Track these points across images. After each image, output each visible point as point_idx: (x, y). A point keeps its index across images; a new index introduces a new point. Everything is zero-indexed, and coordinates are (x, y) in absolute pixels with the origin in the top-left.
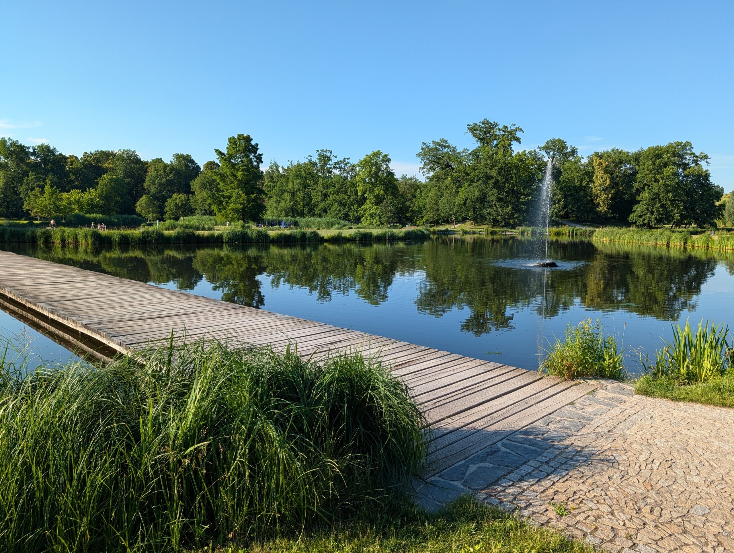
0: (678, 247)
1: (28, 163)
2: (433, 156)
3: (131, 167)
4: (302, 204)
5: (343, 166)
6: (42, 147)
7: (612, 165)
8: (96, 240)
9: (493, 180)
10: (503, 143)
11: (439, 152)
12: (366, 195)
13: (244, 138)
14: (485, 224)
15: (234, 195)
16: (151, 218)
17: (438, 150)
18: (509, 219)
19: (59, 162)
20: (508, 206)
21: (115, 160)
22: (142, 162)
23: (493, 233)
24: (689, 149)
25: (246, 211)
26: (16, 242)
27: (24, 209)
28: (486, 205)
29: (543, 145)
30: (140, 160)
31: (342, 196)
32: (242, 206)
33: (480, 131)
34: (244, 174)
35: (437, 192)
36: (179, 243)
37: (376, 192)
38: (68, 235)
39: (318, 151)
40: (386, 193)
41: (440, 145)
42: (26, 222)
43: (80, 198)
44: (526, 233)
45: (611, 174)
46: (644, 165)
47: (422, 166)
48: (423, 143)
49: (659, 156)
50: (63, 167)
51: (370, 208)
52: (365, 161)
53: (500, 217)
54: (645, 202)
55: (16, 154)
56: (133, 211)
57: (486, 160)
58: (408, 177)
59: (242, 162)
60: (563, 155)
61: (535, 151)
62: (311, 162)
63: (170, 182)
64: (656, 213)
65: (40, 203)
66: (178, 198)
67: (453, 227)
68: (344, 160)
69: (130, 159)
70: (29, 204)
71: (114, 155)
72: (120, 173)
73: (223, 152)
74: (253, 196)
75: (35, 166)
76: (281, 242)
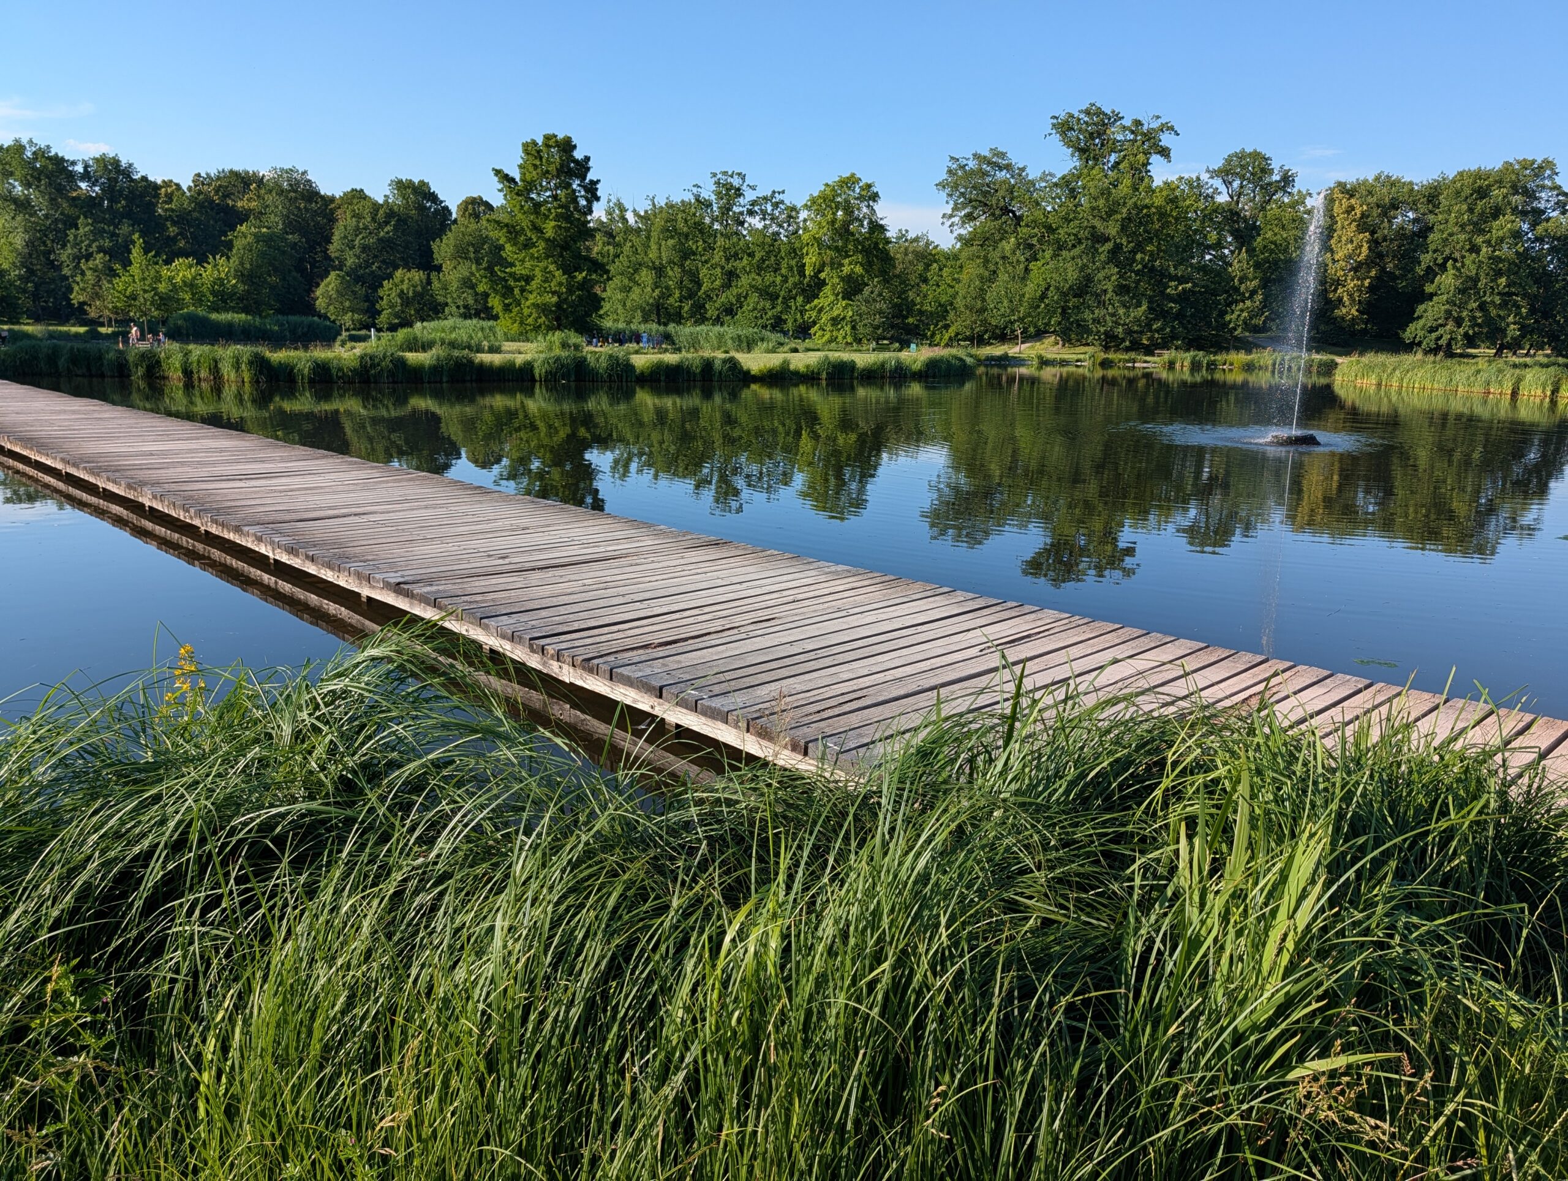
0: (1538, 400)
1: (74, 199)
2: (974, 187)
3: (299, 208)
4: (677, 295)
5: (769, 208)
6: (102, 161)
7: (1376, 212)
8: (261, 373)
9: (1109, 246)
10: (1132, 158)
11: (988, 179)
12: (823, 275)
13: (558, 144)
14: (1087, 344)
15: (538, 272)
16: (349, 324)
17: (985, 174)
18: (1141, 332)
19: (142, 196)
20: (1139, 305)
21: (262, 191)
22: (323, 197)
23: (1105, 364)
24: (1550, 177)
25: (564, 310)
26: (83, 376)
27: (74, 302)
28: (1090, 300)
29: (1218, 164)
30: (317, 193)
31: (769, 277)
32: (555, 299)
33: (1080, 130)
34: (560, 227)
35: (981, 270)
36: (441, 382)
37: (846, 270)
38: (199, 362)
39: (715, 175)
40: (867, 271)
41: (989, 163)
42: (82, 330)
43: (194, 278)
44: (1178, 366)
45: (1373, 233)
46: (1449, 212)
47: (949, 212)
48: (952, 158)
49: (1482, 193)
50: (152, 207)
51: (832, 305)
52: (823, 197)
53: (1120, 329)
54: (1445, 297)
55: (48, 177)
56: (309, 308)
57: (1095, 199)
58: (911, 235)
59: (555, 197)
60: (1262, 188)
61: (1198, 179)
62: (698, 200)
63: (386, 244)
64: (1467, 323)
65: (121, 287)
66: (407, 279)
67: (1016, 349)
68: (773, 196)
69: (296, 191)
70: (83, 289)
71: (260, 181)
72: (275, 221)
73: (511, 174)
74: (580, 276)
75: (90, 205)
76: (659, 381)
